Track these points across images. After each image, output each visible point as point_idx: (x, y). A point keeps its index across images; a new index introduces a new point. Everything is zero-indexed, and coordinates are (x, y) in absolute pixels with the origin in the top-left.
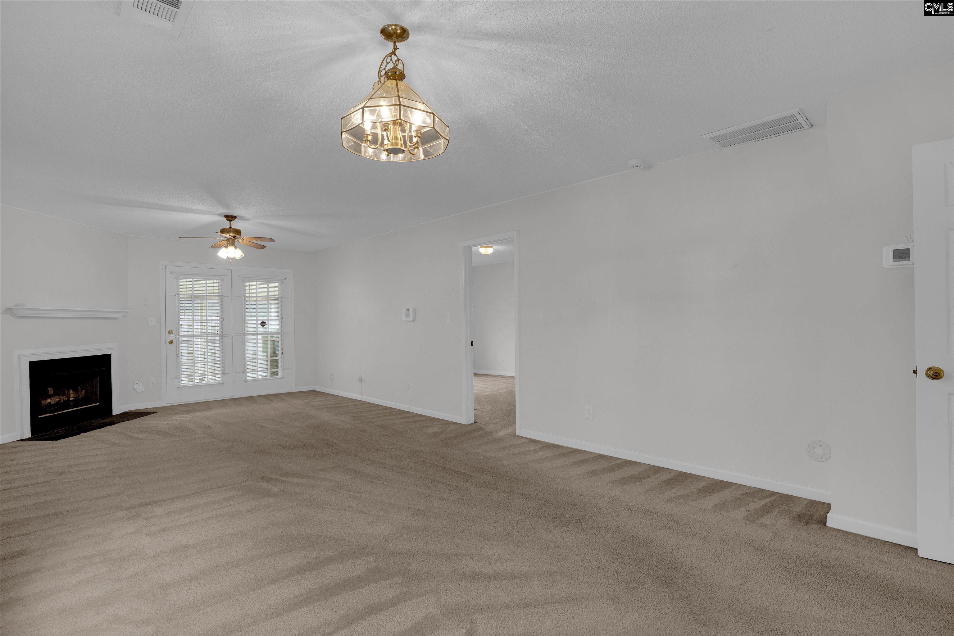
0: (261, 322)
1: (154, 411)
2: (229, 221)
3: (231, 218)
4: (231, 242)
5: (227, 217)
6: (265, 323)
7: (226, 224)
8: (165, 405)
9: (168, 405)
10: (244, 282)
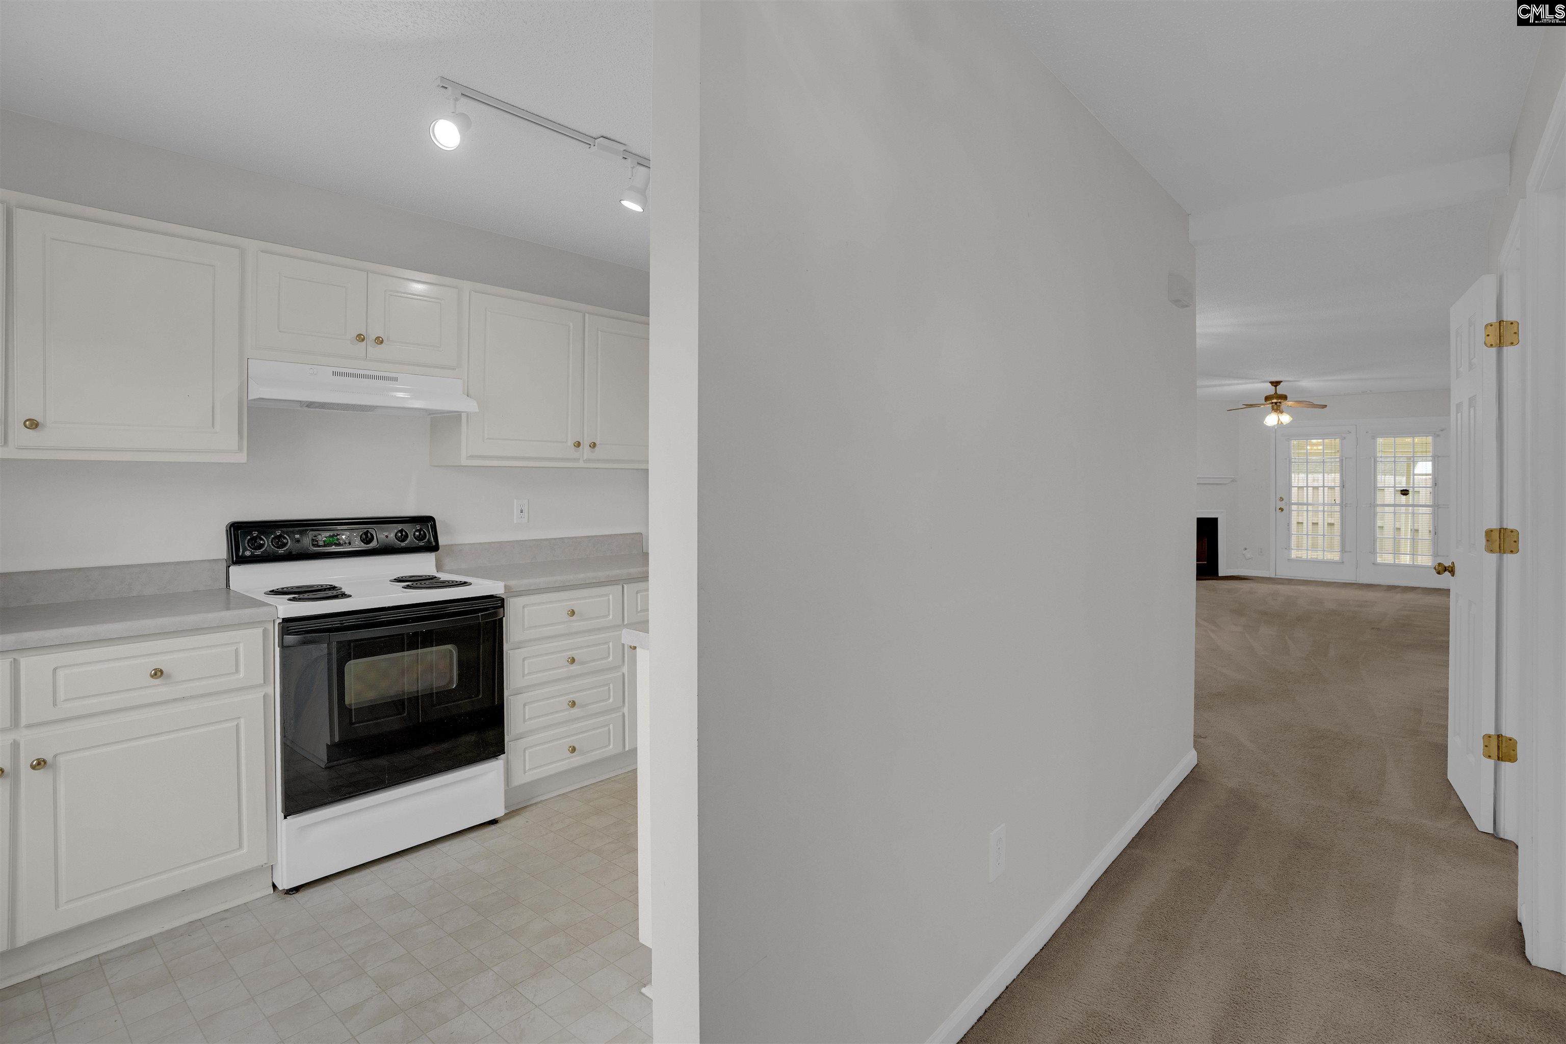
0: (1401, 490)
1: (1247, 578)
2: (1275, 386)
3: (1276, 384)
4: (1277, 408)
5: (1272, 383)
6: (1408, 491)
7: (1270, 390)
8: (1273, 576)
9: (1276, 577)
10: (1374, 438)
